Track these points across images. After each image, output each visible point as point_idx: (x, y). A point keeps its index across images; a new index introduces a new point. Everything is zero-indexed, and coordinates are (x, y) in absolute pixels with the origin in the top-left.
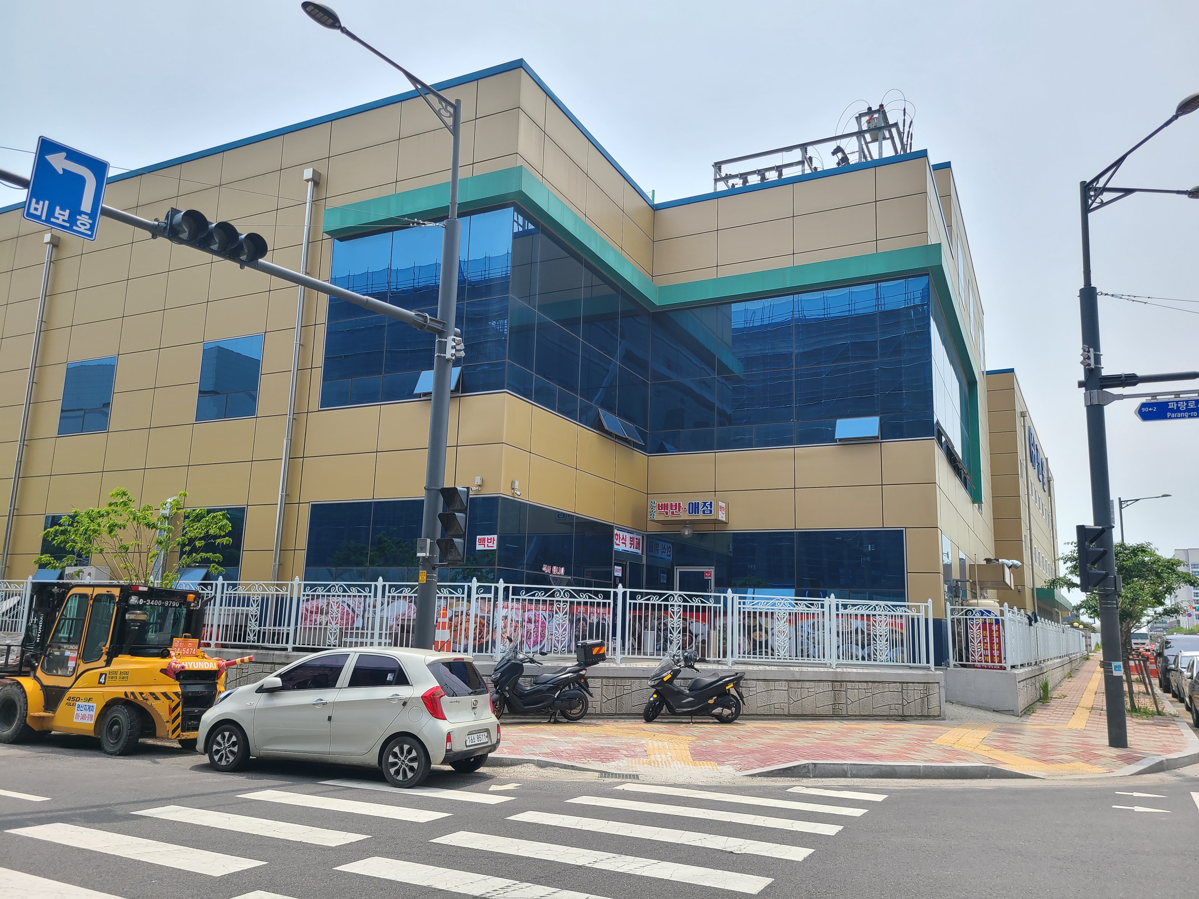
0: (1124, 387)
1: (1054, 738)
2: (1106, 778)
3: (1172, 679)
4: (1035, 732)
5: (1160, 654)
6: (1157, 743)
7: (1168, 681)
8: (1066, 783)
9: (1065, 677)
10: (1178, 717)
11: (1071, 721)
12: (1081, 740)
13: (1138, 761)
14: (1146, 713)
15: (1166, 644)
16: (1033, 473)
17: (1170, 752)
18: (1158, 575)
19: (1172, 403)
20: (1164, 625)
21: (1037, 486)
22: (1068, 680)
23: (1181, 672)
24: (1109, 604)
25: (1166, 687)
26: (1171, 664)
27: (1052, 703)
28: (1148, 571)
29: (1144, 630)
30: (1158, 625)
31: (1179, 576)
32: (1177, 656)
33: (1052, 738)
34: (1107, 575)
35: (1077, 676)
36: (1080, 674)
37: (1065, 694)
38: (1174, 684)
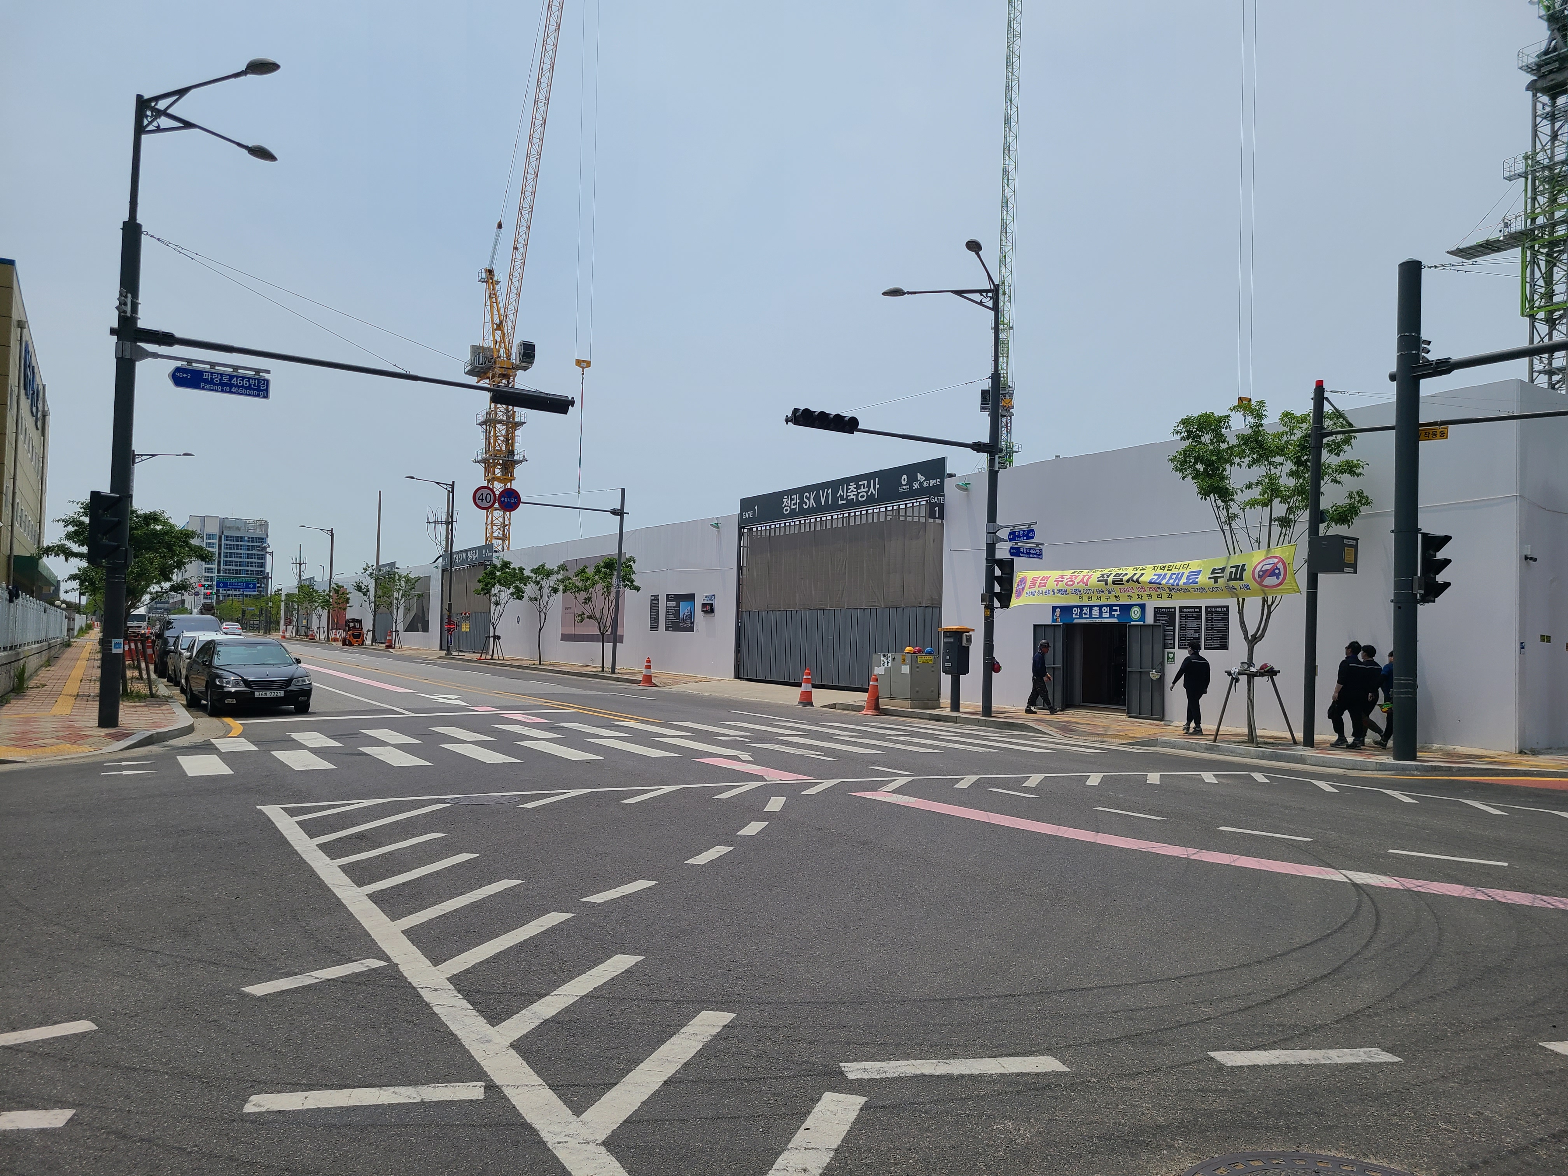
0: (160, 345)
1: (35, 725)
2: (93, 755)
3: (170, 662)
4: (12, 721)
5: (160, 636)
6: (148, 721)
7: (165, 665)
8: (51, 763)
9: (41, 666)
10: (172, 698)
11: (54, 708)
12: (68, 724)
13: (128, 737)
14: (139, 697)
15: (168, 624)
16: (25, 404)
17: (161, 727)
18: (170, 547)
19: (207, 374)
20: (166, 606)
21: (28, 421)
22: (47, 669)
23: (181, 654)
24: (117, 578)
25: (162, 672)
26: (170, 646)
27: (30, 693)
28: (159, 542)
29: (142, 611)
30: (159, 606)
31: (191, 550)
32: (178, 637)
33: (33, 725)
34: (118, 547)
35: (57, 664)
36: (63, 662)
37: (44, 682)
38: (171, 667)
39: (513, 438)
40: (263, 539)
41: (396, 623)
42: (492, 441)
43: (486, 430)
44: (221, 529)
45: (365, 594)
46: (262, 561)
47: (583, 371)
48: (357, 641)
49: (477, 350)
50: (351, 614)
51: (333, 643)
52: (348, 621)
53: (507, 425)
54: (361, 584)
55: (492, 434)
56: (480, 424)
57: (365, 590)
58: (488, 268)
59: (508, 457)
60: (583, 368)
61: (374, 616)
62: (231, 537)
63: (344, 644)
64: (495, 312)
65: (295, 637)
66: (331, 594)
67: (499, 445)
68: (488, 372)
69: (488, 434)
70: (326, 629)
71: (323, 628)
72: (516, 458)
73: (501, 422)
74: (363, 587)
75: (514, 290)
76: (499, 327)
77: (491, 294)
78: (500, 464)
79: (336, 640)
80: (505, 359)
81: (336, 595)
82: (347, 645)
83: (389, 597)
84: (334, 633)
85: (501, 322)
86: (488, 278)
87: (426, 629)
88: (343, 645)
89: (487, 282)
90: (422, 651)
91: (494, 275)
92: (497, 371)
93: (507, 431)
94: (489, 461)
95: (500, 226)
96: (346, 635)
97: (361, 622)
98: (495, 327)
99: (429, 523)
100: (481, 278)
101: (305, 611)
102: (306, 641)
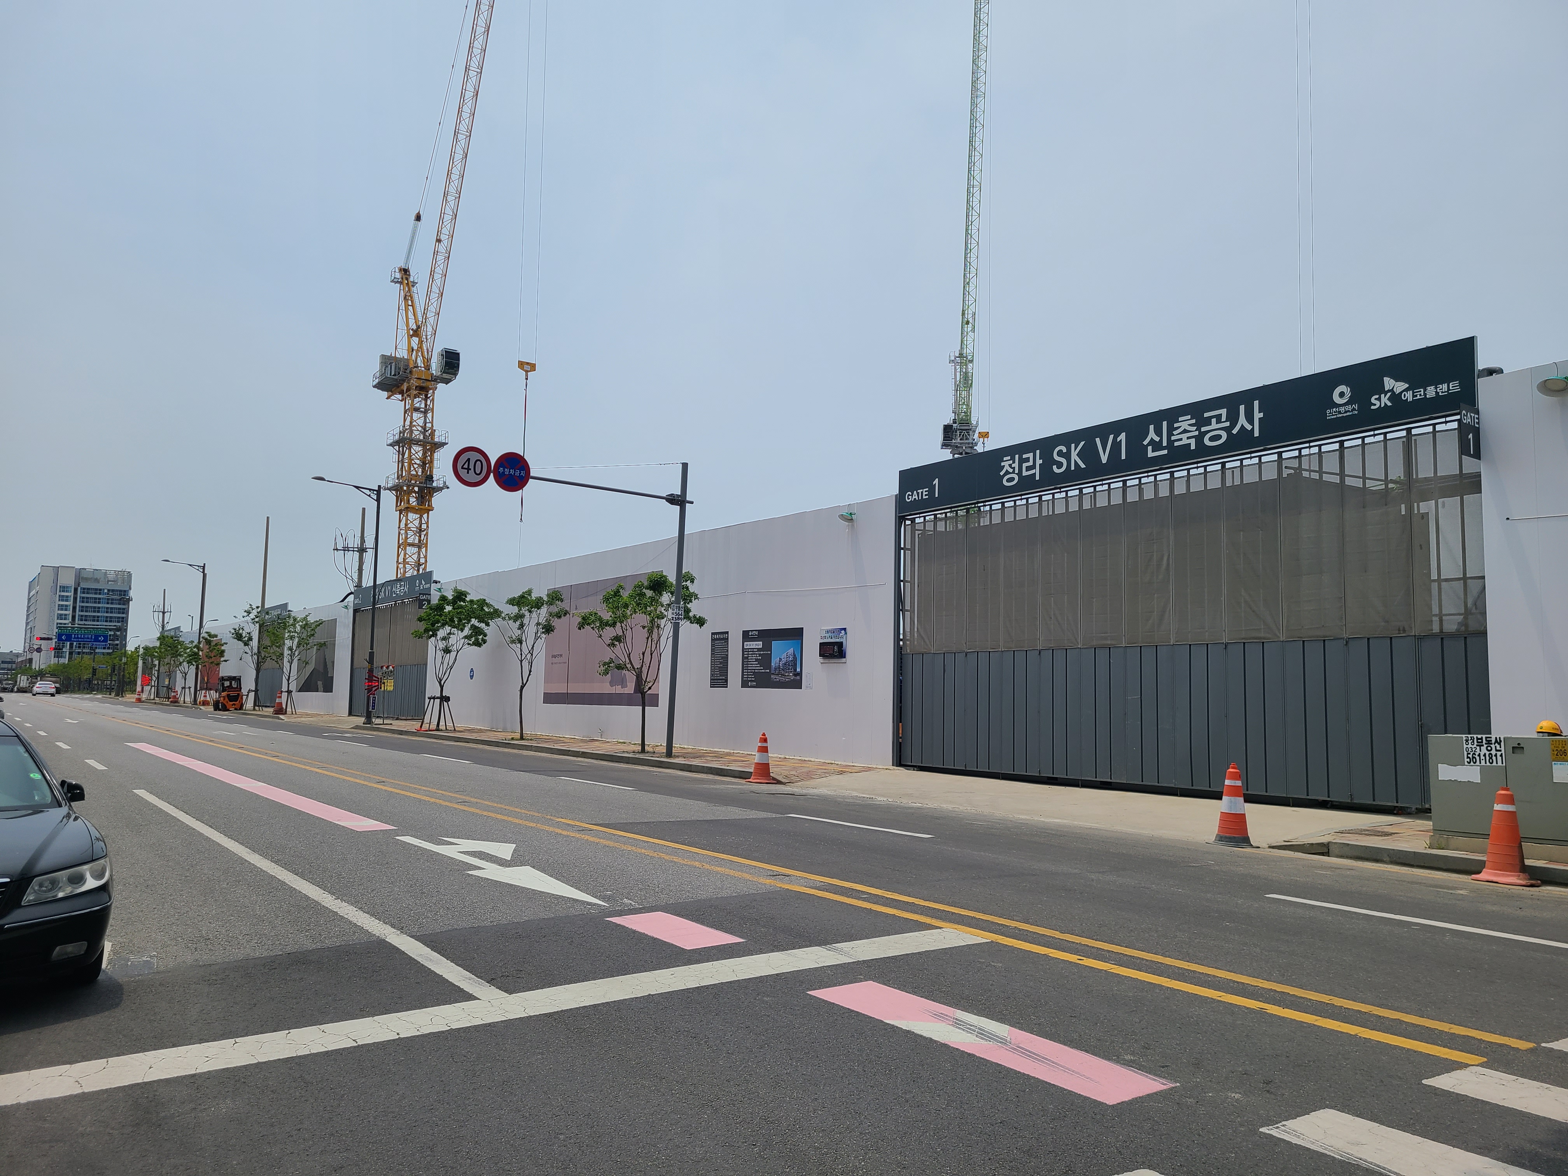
39: (431, 462)
40: (125, 591)
41: (288, 680)
42: (406, 464)
43: (399, 452)
44: (77, 580)
45: (246, 644)
46: (124, 615)
47: (527, 375)
48: (234, 704)
49: (387, 361)
50: (226, 670)
51: (201, 707)
52: (223, 679)
53: (424, 446)
54: (241, 631)
55: (406, 455)
56: (391, 445)
57: (246, 639)
58: (403, 267)
59: (425, 483)
60: (527, 372)
61: (258, 670)
62: (88, 589)
63: (216, 708)
64: (411, 315)
65: (154, 699)
66: (201, 646)
67: (415, 469)
68: (402, 384)
69: (400, 456)
70: (192, 690)
71: (190, 688)
72: (435, 484)
73: (417, 442)
74: (244, 635)
75: (435, 289)
76: (416, 333)
77: (406, 295)
78: (415, 492)
79: (205, 703)
80: (423, 369)
81: (207, 647)
82: (220, 710)
83: (279, 647)
84: (203, 695)
85: (418, 327)
86: (402, 278)
87: (328, 688)
88: (215, 710)
89: (401, 283)
90: (325, 718)
91: (409, 275)
92: (414, 382)
93: (424, 454)
94: (402, 487)
95: (418, 218)
96: (219, 697)
97: (239, 679)
98: (411, 332)
99: (337, 550)
100: (395, 278)
101: (167, 667)
102: (167, 705)
